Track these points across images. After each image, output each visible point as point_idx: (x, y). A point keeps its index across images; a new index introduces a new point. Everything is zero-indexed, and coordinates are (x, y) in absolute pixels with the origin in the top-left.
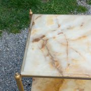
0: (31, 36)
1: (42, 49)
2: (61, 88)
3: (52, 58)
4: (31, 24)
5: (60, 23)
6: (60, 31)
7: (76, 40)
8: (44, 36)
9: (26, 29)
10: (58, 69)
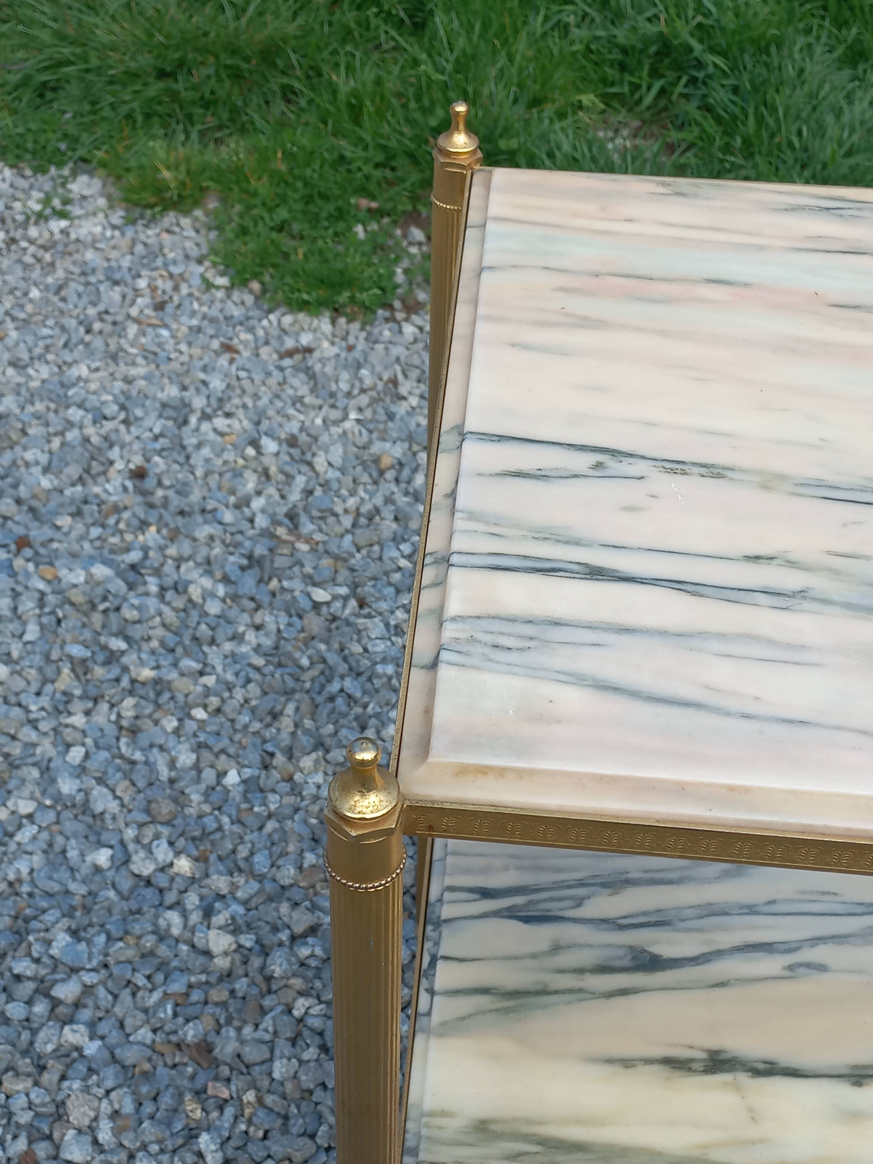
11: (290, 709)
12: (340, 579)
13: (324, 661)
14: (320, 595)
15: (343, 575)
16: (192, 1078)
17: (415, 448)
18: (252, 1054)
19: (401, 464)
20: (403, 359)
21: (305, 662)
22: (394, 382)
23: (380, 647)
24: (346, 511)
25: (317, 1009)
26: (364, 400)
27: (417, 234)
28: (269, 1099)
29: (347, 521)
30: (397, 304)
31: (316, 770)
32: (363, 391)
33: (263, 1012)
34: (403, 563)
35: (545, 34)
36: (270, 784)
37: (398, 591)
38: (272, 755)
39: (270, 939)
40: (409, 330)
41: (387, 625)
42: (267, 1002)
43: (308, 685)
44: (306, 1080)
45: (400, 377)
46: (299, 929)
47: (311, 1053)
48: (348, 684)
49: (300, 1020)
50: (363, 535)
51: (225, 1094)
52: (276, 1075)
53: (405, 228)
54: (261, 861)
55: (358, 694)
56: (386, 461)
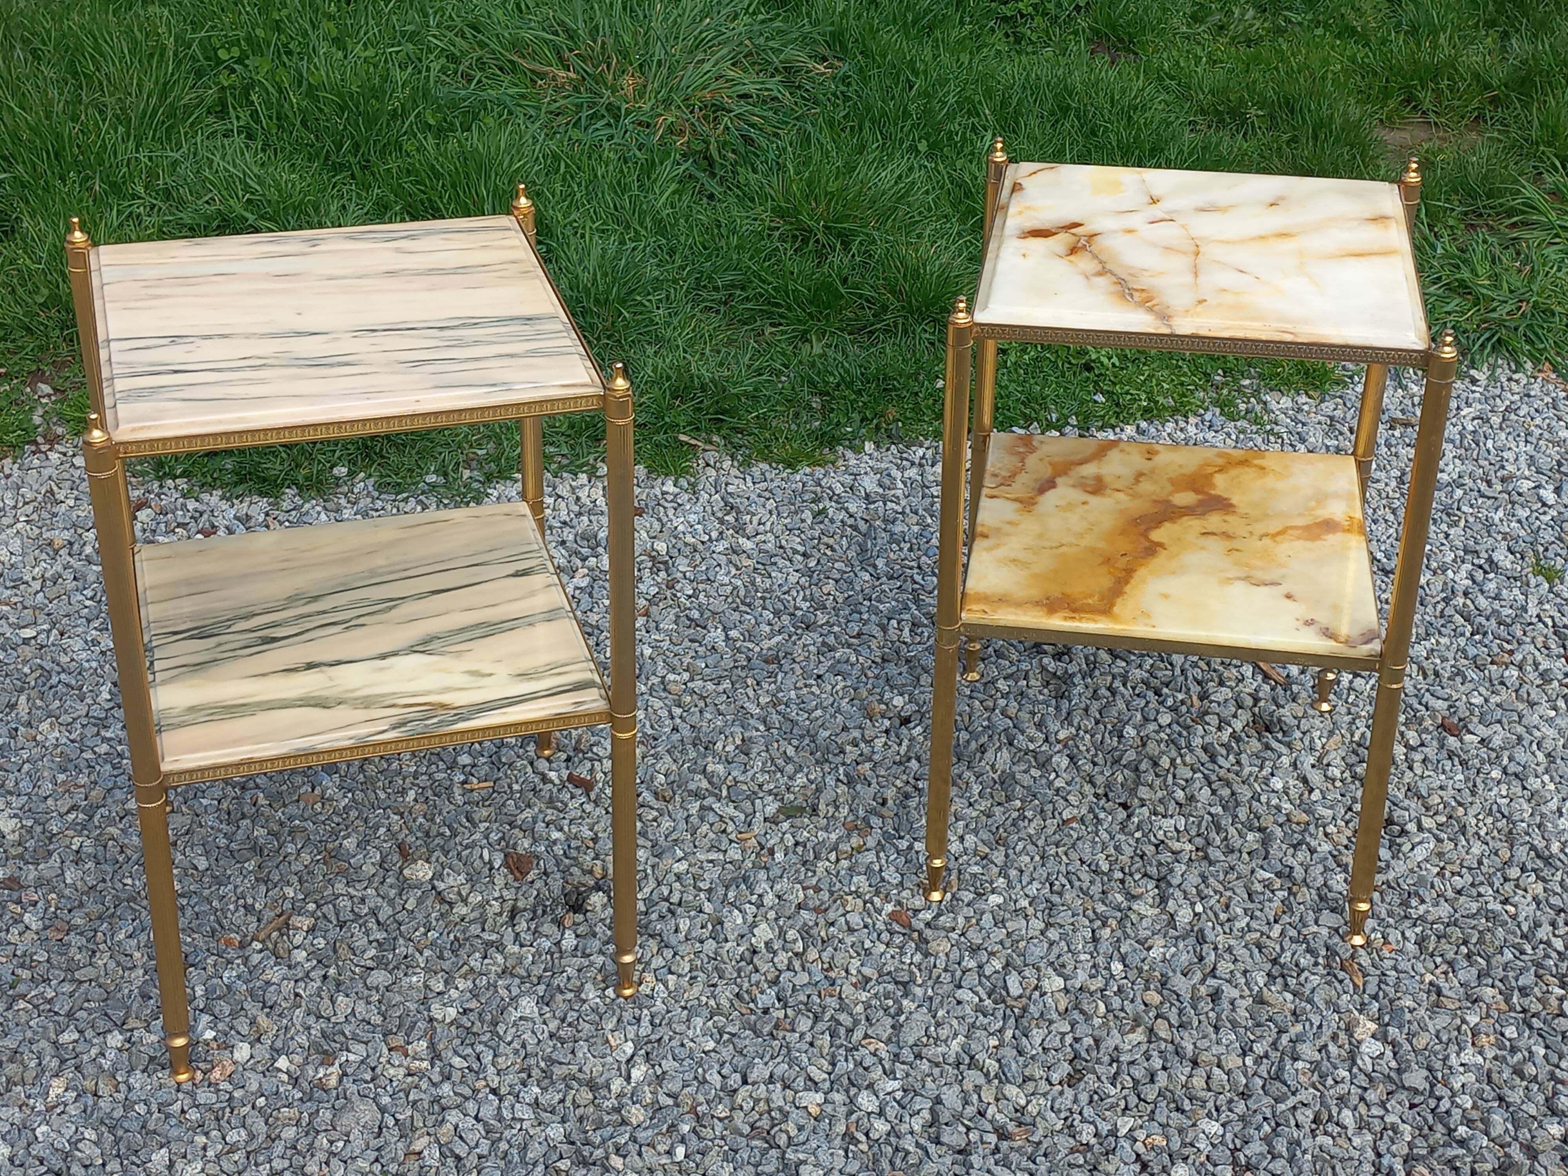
0: (1009, 222)
1: (1072, 258)
2: (1141, 572)
3: (1120, 282)
4: (1006, 192)
5: (1156, 193)
6: (1161, 215)
7: (1242, 241)
8: (1077, 225)
9: (869, 446)
10: (1150, 309)
11: (23, 699)
12: (40, 621)
13: (42, 668)
14: (28, 633)
15: (41, 618)
16: (9, 895)
17: (80, 531)
18: (47, 874)
19: (71, 544)
20: (54, 476)
21: (26, 670)
22: (51, 492)
23: (84, 655)
24: (34, 579)
25: (87, 843)
26: (29, 509)
27: (46, 389)
28: (67, 892)
29: (37, 585)
30: (40, 439)
31: (53, 730)
32: (26, 503)
33: (50, 854)
34: (88, 603)
35: (121, 225)
36: (19, 746)
37: (89, 621)
38: (16, 730)
39: (43, 818)
40: (54, 456)
41: (86, 642)
42: (51, 847)
43: (33, 683)
44: (91, 881)
45: (55, 488)
46: (64, 810)
47: (90, 865)
48: (63, 676)
49: (78, 852)
50: (52, 592)
51: (36, 898)
52: (69, 881)
53: (33, 385)
54: (25, 785)
55: (73, 682)
56: (58, 543)
